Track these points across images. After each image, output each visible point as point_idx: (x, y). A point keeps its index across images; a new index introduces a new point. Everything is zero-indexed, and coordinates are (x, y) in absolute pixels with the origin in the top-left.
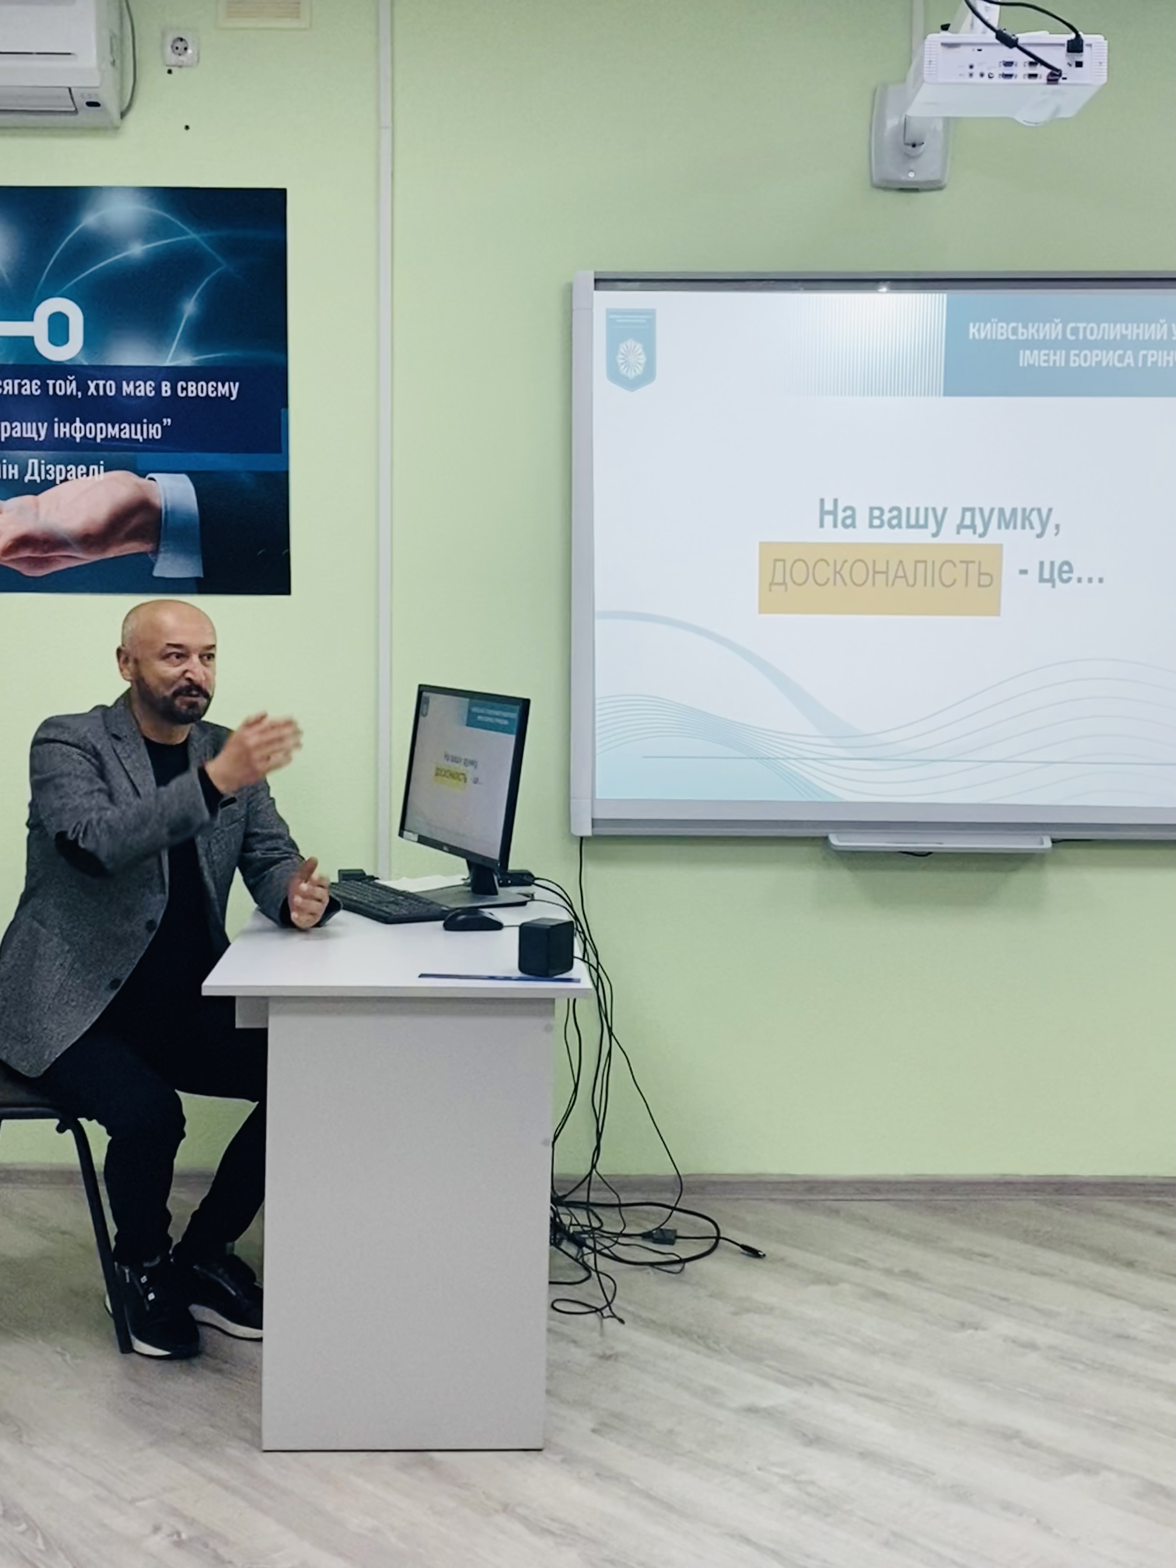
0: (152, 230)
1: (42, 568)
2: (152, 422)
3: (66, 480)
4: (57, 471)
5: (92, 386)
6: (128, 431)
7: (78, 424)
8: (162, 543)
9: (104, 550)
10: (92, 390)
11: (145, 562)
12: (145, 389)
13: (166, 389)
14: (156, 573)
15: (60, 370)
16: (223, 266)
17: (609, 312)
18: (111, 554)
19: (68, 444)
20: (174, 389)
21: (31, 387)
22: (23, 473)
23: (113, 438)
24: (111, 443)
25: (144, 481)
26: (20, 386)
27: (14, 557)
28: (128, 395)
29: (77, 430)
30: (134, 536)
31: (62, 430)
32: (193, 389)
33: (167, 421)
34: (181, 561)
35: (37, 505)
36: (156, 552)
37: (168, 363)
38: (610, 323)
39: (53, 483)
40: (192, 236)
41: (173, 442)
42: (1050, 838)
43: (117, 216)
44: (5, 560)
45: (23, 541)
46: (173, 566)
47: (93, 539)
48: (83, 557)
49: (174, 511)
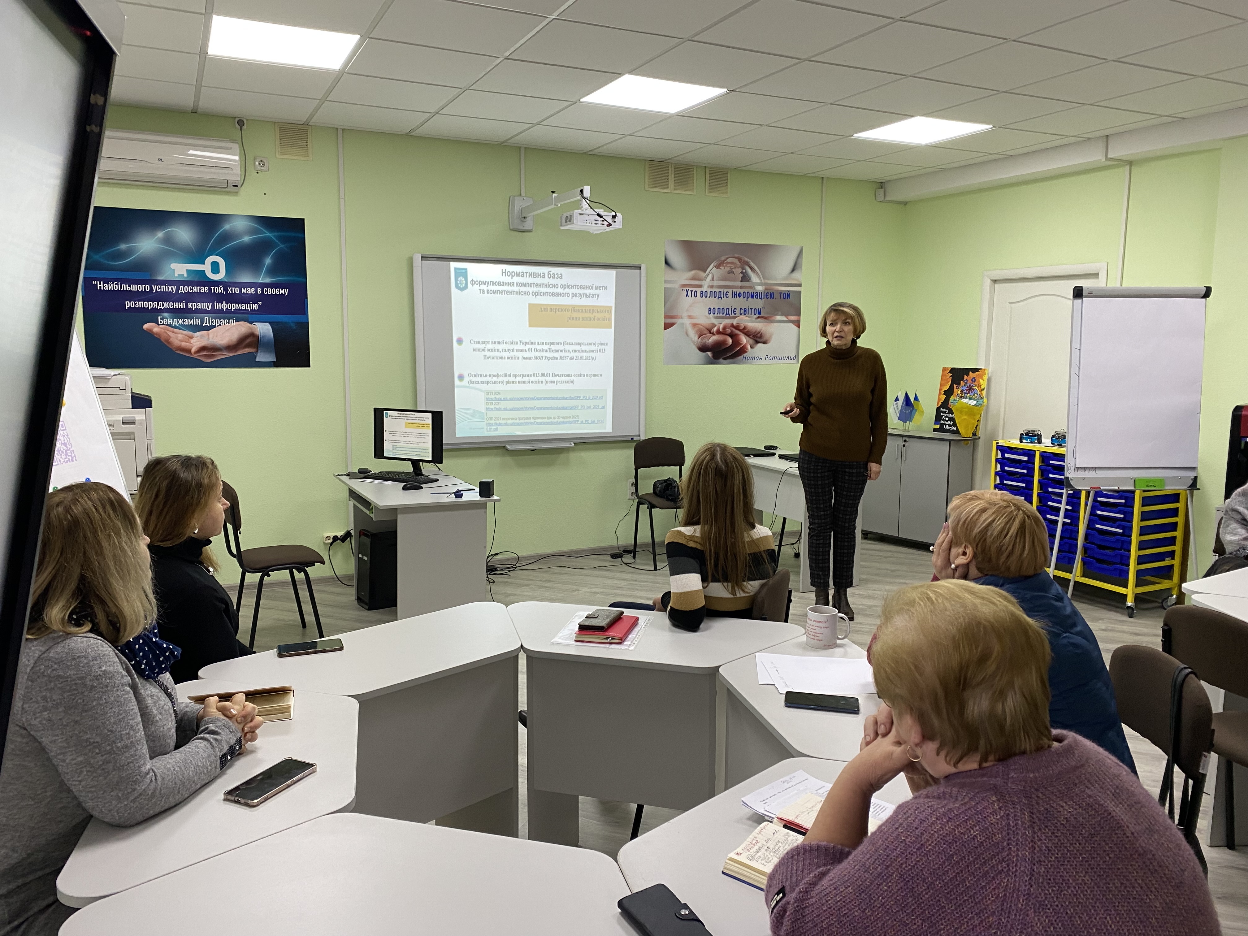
0: (253, 232)
1: (211, 358)
2: (254, 303)
3: (220, 325)
4: (216, 322)
5: (230, 289)
6: (244, 307)
7: (224, 304)
8: (260, 348)
9: (236, 352)
10: (230, 291)
11: (252, 356)
12: (251, 291)
13: (259, 291)
14: (257, 360)
15: (216, 283)
16: (281, 246)
18: (238, 353)
19: (221, 311)
20: (262, 291)
21: (205, 290)
22: (202, 322)
23: (239, 309)
24: (237, 311)
25: (252, 326)
26: (200, 289)
27: (199, 354)
28: (244, 293)
29: (224, 306)
30: (249, 346)
31: (218, 306)
32: (270, 291)
33: (260, 303)
34: (267, 355)
35: (208, 335)
36: (257, 352)
37: (260, 281)
39: (215, 326)
40: (268, 234)
41: (263, 311)
42: (574, 443)
43: (239, 225)
44: (196, 356)
45: (203, 349)
46: (261, 357)
47: (230, 348)
48: (227, 354)
49: (264, 337)
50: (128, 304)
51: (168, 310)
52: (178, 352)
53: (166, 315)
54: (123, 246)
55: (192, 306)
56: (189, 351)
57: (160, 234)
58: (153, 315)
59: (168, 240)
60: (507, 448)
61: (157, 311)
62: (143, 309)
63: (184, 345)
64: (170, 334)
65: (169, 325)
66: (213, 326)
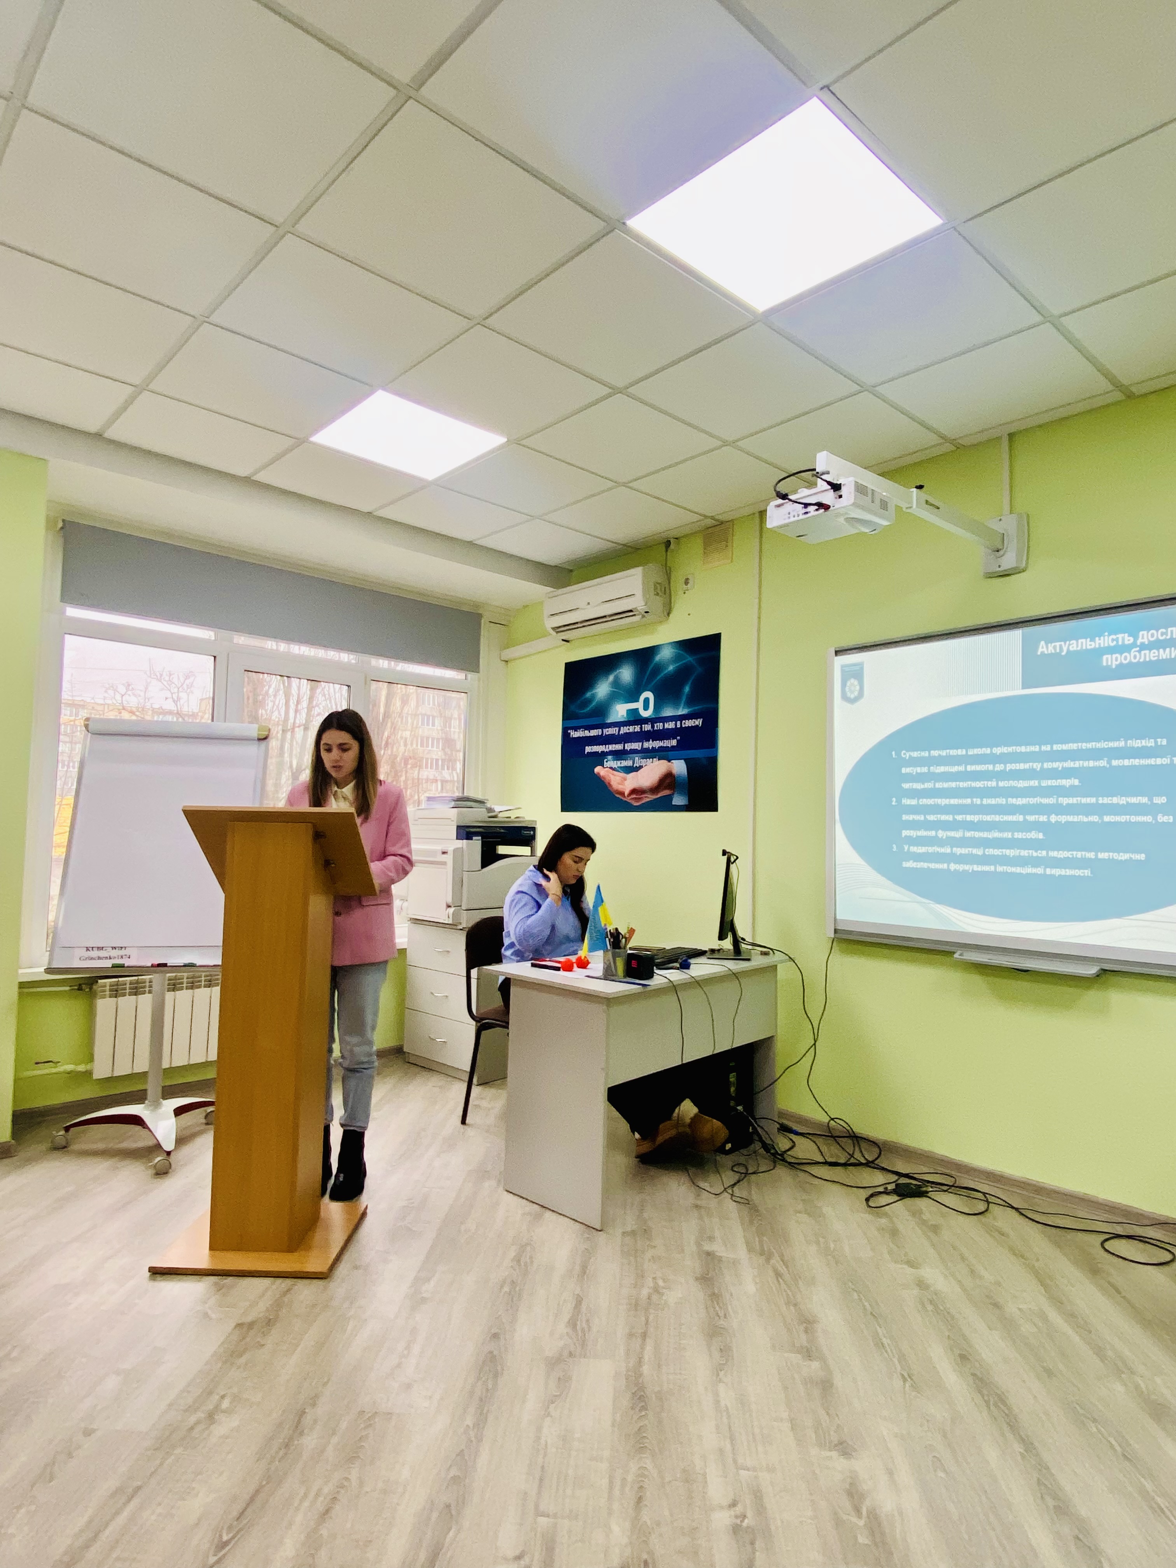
0: (676, 658)
1: (639, 802)
2: (673, 739)
3: (646, 765)
4: (643, 762)
5: (656, 725)
6: (666, 743)
7: (651, 742)
8: (675, 790)
9: (657, 794)
10: (656, 728)
11: (669, 798)
12: (670, 725)
14: (673, 804)
15: (646, 721)
16: (699, 670)
17: (842, 666)
18: (659, 796)
19: (647, 750)
20: (681, 724)
21: (637, 729)
23: (661, 747)
25: (670, 764)
26: (634, 729)
27: (630, 797)
28: (667, 728)
29: (650, 744)
30: (666, 788)
31: (646, 745)
32: (688, 723)
33: (679, 738)
34: (681, 798)
35: (637, 776)
36: (673, 794)
37: (679, 714)
38: (843, 671)
40: (689, 659)
41: (680, 746)
42: (1098, 968)
43: (666, 654)
44: (628, 799)
45: (634, 791)
46: (679, 800)
47: (654, 790)
48: (650, 797)
49: (679, 776)
50: (588, 749)
51: (612, 753)
52: (617, 796)
53: (610, 757)
54: (588, 695)
55: (629, 746)
56: (622, 794)
57: (611, 678)
58: (599, 758)
59: (616, 683)
60: (956, 956)
61: (604, 754)
62: (596, 753)
63: (621, 788)
64: (612, 777)
65: (611, 768)
66: (641, 767)
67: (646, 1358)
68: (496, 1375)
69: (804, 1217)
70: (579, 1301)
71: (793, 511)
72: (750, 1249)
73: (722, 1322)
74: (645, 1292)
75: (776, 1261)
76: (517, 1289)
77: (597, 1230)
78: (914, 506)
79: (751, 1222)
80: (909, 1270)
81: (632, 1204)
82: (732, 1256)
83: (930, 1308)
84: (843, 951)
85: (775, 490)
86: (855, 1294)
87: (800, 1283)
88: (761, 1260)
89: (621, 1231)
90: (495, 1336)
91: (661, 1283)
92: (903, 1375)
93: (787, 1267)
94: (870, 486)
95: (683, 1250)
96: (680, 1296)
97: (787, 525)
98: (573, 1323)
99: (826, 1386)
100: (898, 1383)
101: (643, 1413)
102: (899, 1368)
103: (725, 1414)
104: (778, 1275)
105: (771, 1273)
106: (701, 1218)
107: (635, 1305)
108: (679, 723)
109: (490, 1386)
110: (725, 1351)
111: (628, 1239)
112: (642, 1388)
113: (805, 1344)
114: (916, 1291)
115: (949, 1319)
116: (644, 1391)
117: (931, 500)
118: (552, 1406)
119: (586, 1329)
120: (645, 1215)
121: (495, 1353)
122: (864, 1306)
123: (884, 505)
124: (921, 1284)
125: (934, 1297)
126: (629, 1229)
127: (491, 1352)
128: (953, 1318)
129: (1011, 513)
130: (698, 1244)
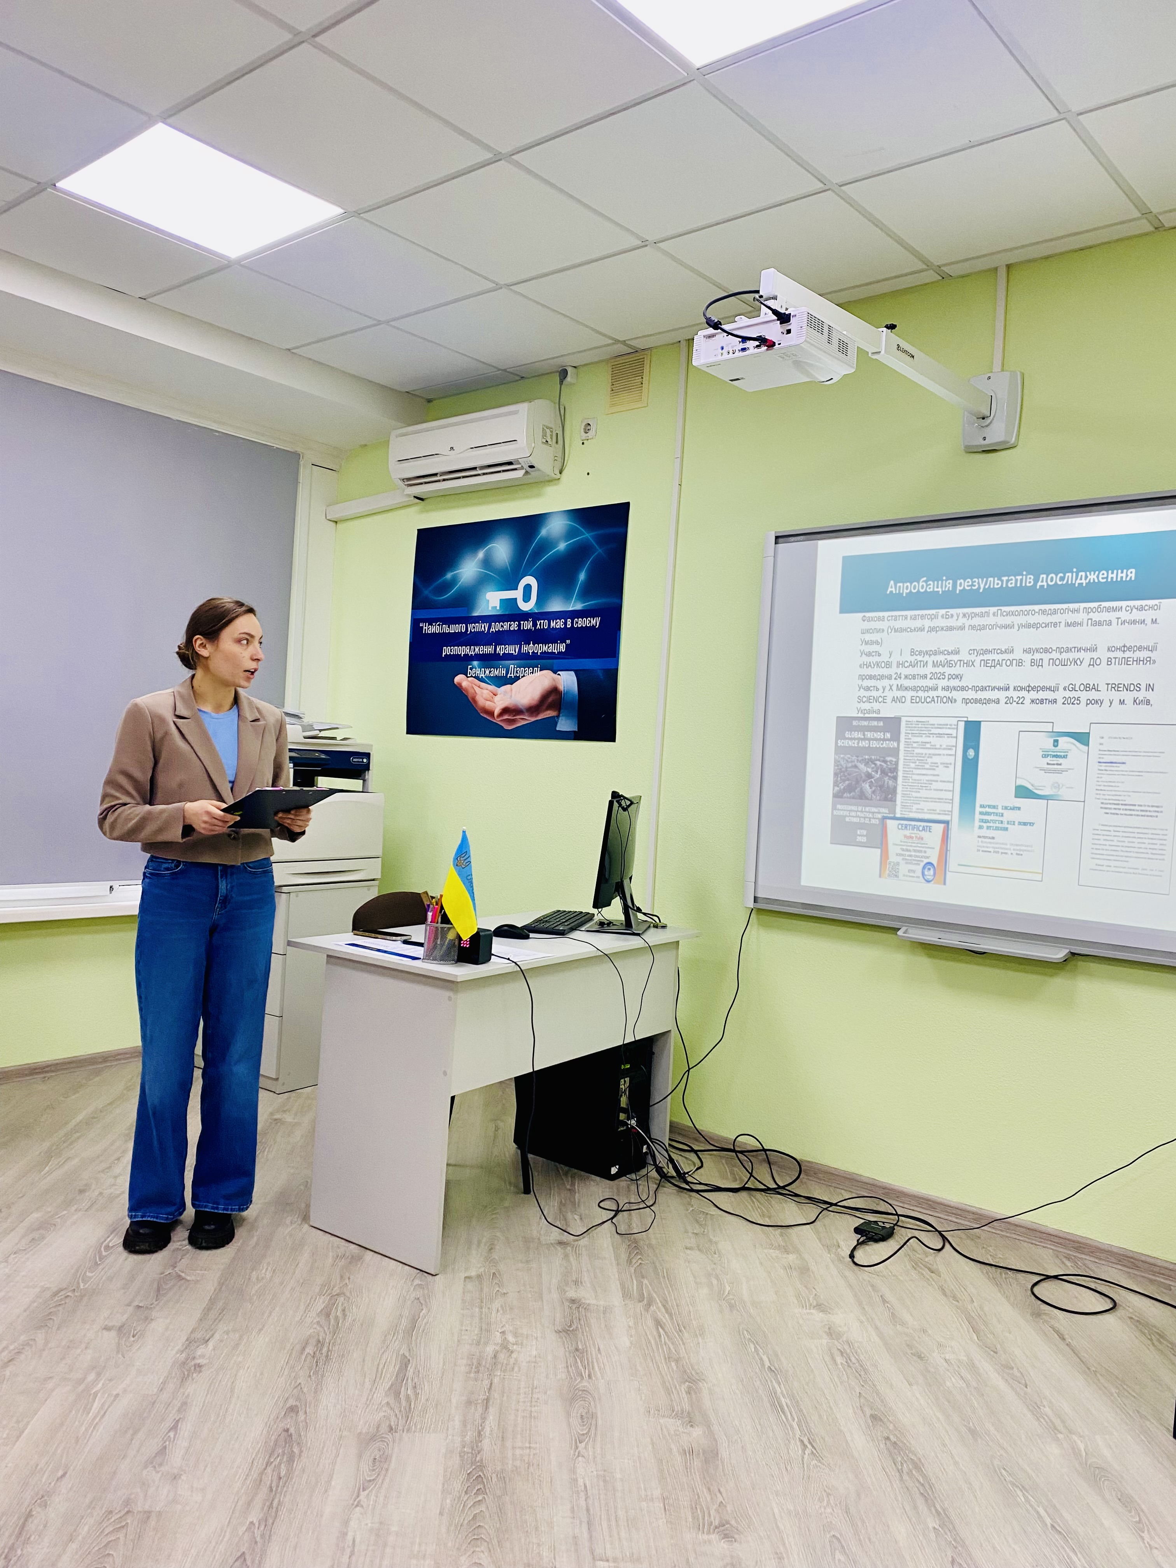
0: (570, 533)
1: (513, 724)
2: (561, 642)
3: (524, 676)
5: (538, 623)
6: (551, 648)
7: (531, 645)
8: (562, 711)
9: (537, 715)
10: (538, 626)
11: (553, 721)
12: (558, 624)
13: (569, 623)
14: (557, 729)
15: (525, 616)
16: (599, 550)
18: (541, 716)
19: (527, 656)
20: (572, 623)
21: (514, 626)
22: (507, 673)
23: (545, 652)
24: (544, 655)
25: (555, 676)
26: (510, 625)
27: (501, 719)
28: (553, 628)
29: (530, 648)
30: (549, 707)
31: (525, 649)
32: (581, 623)
33: (568, 642)
34: (569, 722)
35: (512, 690)
36: (558, 716)
37: (571, 609)
39: (519, 678)
40: (587, 535)
41: (570, 653)
42: (1068, 951)
43: (555, 528)
44: (497, 721)
45: (505, 711)
46: (565, 724)
47: (533, 709)
48: (529, 719)
49: (567, 693)
50: (447, 651)
51: (478, 657)
52: (483, 715)
53: (475, 663)
54: (449, 576)
55: (501, 650)
56: (491, 713)
57: (481, 554)
58: (462, 664)
59: (487, 563)
60: (900, 933)
61: (468, 658)
62: (457, 657)
63: (488, 705)
64: (477, 689)
65: (477, 678)
66: (517, 678)
67: (487, 1430)
68: (291, 1459)
69: (695, 1254)
70: (405, 1363)
71: (727, 345)
72: (626, 1294)
73: (585, 1383)
74: (490, 1349)
75: (657, 1308)
76: (325, 1349)
77: (432, 1275)
78: (883, 352)
79: (630, 1261)
80: (817, 1316)
81: (479, 1242)
82: (602, 1303)
83: (839, 1360)
84: (762, 925)
85: (704, 315)
86: (752, 1346)
87: (686, 1335)
88: (640, 1307)
89: (463, 1275)
90: (293, 1410)
91: (511, 1339)
92: (802, 1441)
93: (670, 1315)
94: (827, 322)
95: (541, 1298)
96: (534, 1353)
97: (718, 364)
98: (395, 1391)
99: (711, 1456)
100: (795, 1450)
101: (480, 1498)
102: (798, 1433)
103: (582, 1494)
104: (658, 1323)
105: (650, 1323)
106: (566, 1256)
107: (476, 1366)
108: (569, 621)
109: (283, 1474)
110: (588, 1418)
111: (470, 1286)
112: (481, 1467)
113: (687, 1407)
114: (825, 1340)
115: (862, 1373)
116: (482, 1471)
117: (905, 345)
118: (363, 1494)
119: (412, 1397)
120: (495, 1256)
121: (292, 1430)
122: (761, 1359)
123: (843, 347)
124: (832, 1333)
125: (846, 1347)
126: (473, 1273)
127: (287, 1430)
128: (866, 1371)
129: (1003, 370)
130: (562, 1291)
